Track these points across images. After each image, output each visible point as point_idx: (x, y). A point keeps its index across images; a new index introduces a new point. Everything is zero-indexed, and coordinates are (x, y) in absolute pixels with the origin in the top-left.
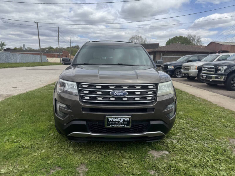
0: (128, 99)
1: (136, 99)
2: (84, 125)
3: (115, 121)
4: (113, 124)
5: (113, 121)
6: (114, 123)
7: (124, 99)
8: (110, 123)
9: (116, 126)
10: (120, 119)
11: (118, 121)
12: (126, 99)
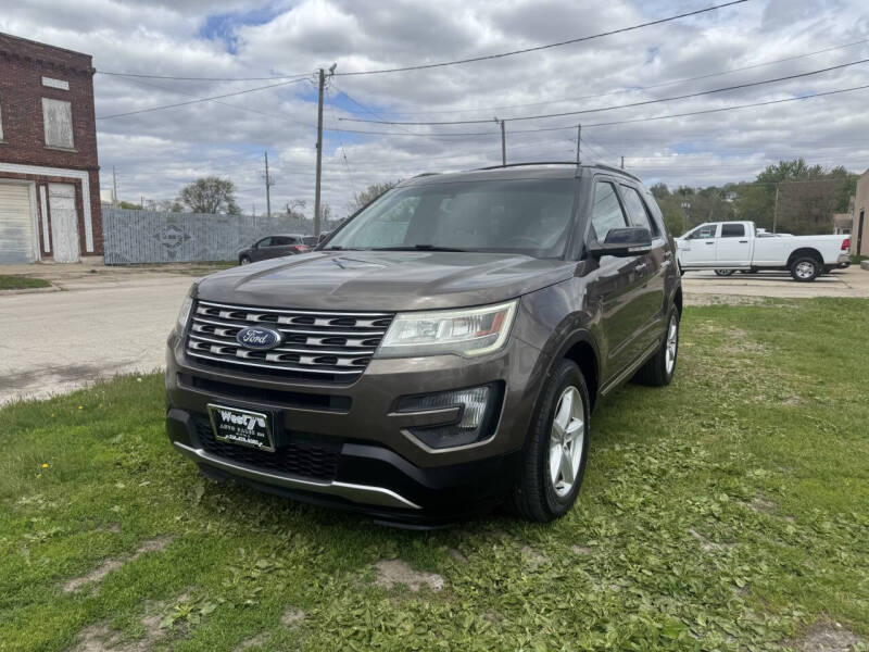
0: (281, 358)
1: (304, 360)
2: (182, 423)
3: (237, 425)
4: (233, 433)
5: (230, 423)
6: (233, 429)
7: (269, 357)
8: (226, 427)
9: (239, 439)
10: (248, 420)
11: (243, 426)
12: (275, 358)
